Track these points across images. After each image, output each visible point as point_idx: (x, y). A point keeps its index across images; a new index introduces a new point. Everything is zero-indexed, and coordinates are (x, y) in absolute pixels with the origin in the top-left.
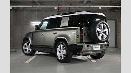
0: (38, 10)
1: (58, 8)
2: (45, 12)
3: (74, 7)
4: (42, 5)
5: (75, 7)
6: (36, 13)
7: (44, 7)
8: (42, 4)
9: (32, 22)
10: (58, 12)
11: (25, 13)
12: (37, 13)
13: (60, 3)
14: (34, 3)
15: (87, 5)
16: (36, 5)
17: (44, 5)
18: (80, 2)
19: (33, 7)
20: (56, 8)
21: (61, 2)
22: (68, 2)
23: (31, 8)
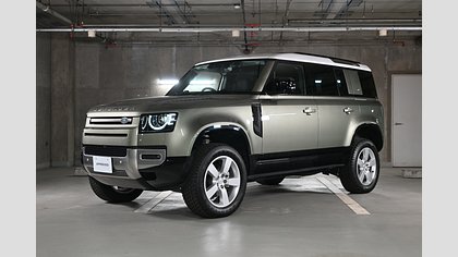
0: (179, 41)
1: (245, 32)
2: (201, 49)
3: (297, 30)
4: (190, 24)
5: (301, 30)
6: (172, 51)
7: (196, 31)
8: (191, 20)
9: (158, 81)
10: (243, 46)
11: (137, 51)
12: (174, 49)
13: (249, 19)
14: (166, 19)
15: (339, 25)
16: (171, 24)
17: (198, 24)
18: (316, 13)
19: (163, 30)
20: (236, 33)
21: (254, 14)
22: (277, 13)
23: (154, 35)
